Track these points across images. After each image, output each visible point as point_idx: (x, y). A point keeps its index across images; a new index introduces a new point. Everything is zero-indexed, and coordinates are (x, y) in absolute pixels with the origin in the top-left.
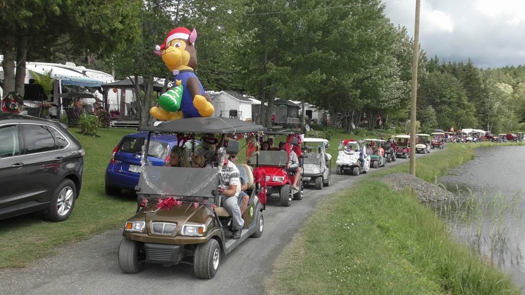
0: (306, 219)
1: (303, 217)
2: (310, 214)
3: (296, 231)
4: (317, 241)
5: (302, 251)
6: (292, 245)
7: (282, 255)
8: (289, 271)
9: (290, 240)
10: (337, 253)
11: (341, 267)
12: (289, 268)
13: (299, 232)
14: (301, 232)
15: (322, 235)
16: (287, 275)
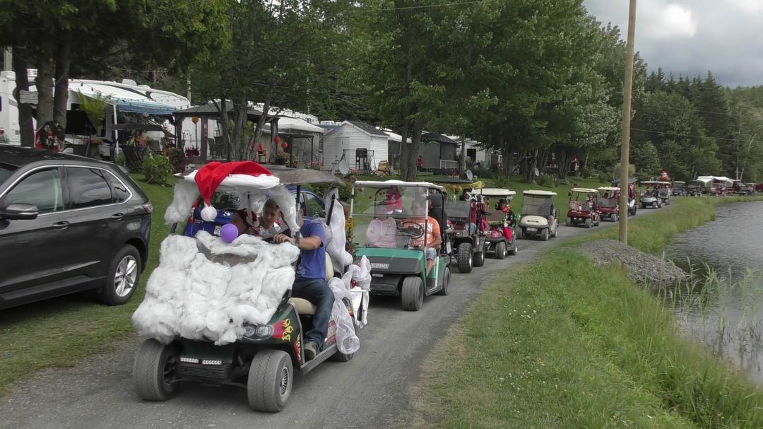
0: (467, 304)
1: (463, 302)
2: (472, 298)
3: (453, 320)
4: (483, 336)
5: (462, 349)
6: (447, 340)
7: (433, 354)
8: (444, 376)
9: (445, 334)
10: (512, 352)
11: (518, 371)
12: (442, 372)
13: (457, 323)
14: (460, 323)
15: (490, 326)
16: (440, 381)
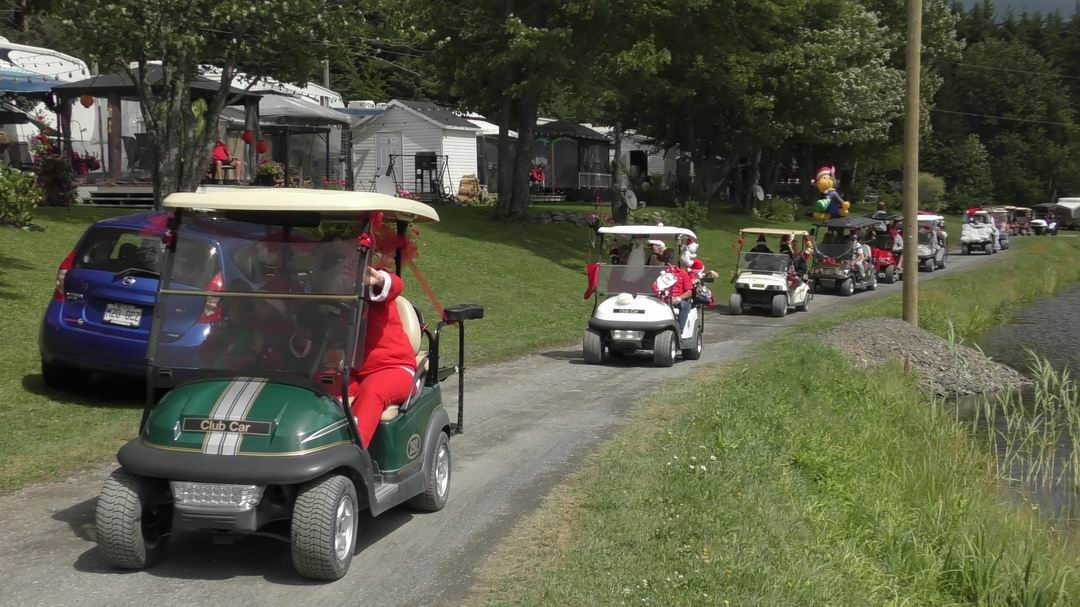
0: (593, 447)
1: (586, 442)
2: (606, 434)
3: (558, 478)
4: (610, 506)
5: (565, 534)
6: (540, 517)
7: (507, 544)
8: (518, 587)
9: (538, 504)
10: (658, 537)
11: (661, 574)
12: (518, 580)
13: (566, 483)
14: (571, 483)
15: (627, 488)
16: (508, 598)
